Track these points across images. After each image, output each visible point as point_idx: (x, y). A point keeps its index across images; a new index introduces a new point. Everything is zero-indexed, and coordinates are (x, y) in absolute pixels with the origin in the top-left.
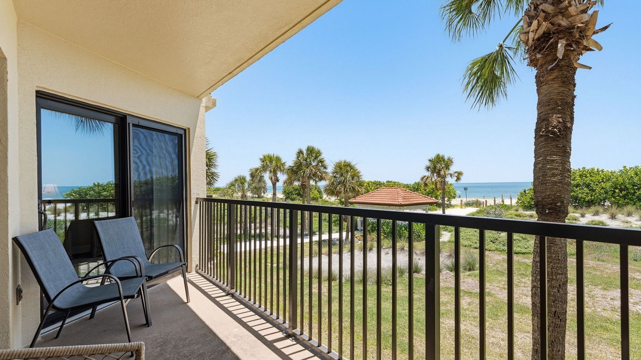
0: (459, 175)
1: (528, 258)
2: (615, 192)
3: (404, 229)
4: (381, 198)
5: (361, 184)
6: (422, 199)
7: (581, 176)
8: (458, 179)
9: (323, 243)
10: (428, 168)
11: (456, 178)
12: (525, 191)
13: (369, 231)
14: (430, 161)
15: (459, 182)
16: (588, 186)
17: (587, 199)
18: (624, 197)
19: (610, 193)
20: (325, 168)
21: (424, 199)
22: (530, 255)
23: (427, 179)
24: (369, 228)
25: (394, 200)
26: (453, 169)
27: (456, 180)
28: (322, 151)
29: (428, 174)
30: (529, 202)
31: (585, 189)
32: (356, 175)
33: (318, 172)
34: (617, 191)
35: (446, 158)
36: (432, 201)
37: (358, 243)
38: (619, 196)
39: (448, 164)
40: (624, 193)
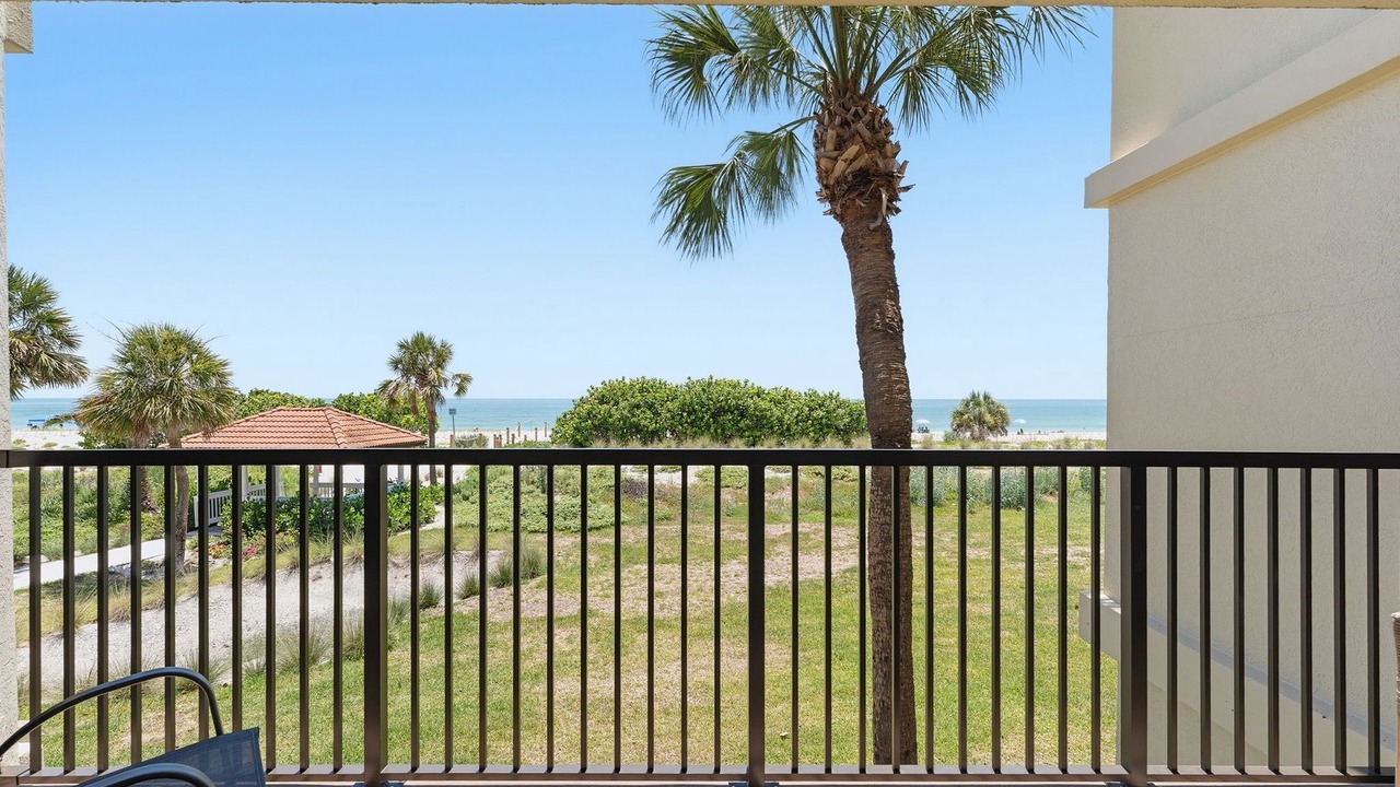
0: (463, 382)
1: (607, 535)
2: (682, 415)
3: (352, 510)
4: (279, 435)
5: (224, 397)
6: (388, 436)
7: (641, 390)
8: (461, 390)
9: (77, 586)
10: (395, 364)
11: (456, 389)
12: (565, 416)
13: (245, 526)
14: (402, 346)
15: (463, 397)
16: (651, 407)
17: (651, 428)
18: (692, 424)
19: (678, 418)
20: (71, 344)
21: (395, 435)
22: (608, 530)
23: (396, 389)
24: (245, 518)
25: (324, 440)
26: (452, 369)
27: (458, 393)
28: (54, 285)
29: (395, 376)
30: (573, 436)
31: (648, 412)
32: (211, 372)
33: (44, 357)
34: (685, 414)
35: (438, 343)
36: (414, 439)
37: (220, 566)
38: (686, 422)
39: (442, 357)
40: (693, 417)
